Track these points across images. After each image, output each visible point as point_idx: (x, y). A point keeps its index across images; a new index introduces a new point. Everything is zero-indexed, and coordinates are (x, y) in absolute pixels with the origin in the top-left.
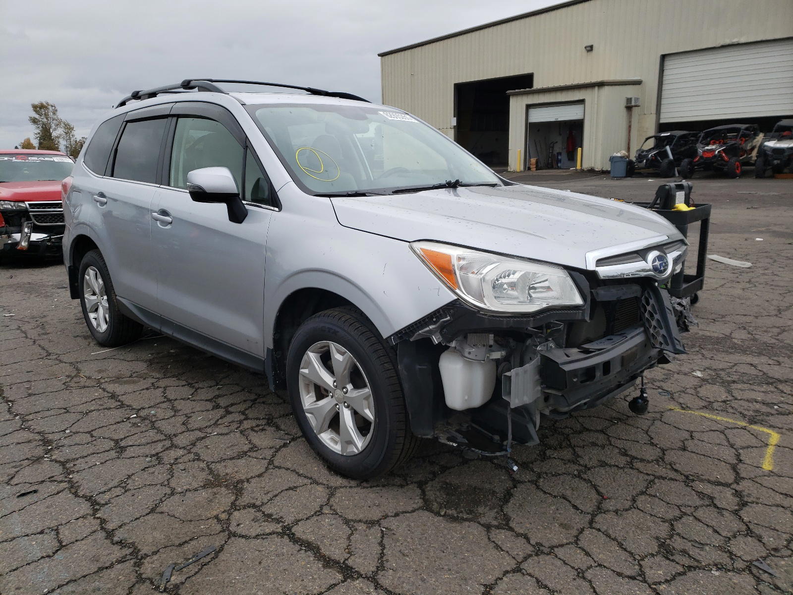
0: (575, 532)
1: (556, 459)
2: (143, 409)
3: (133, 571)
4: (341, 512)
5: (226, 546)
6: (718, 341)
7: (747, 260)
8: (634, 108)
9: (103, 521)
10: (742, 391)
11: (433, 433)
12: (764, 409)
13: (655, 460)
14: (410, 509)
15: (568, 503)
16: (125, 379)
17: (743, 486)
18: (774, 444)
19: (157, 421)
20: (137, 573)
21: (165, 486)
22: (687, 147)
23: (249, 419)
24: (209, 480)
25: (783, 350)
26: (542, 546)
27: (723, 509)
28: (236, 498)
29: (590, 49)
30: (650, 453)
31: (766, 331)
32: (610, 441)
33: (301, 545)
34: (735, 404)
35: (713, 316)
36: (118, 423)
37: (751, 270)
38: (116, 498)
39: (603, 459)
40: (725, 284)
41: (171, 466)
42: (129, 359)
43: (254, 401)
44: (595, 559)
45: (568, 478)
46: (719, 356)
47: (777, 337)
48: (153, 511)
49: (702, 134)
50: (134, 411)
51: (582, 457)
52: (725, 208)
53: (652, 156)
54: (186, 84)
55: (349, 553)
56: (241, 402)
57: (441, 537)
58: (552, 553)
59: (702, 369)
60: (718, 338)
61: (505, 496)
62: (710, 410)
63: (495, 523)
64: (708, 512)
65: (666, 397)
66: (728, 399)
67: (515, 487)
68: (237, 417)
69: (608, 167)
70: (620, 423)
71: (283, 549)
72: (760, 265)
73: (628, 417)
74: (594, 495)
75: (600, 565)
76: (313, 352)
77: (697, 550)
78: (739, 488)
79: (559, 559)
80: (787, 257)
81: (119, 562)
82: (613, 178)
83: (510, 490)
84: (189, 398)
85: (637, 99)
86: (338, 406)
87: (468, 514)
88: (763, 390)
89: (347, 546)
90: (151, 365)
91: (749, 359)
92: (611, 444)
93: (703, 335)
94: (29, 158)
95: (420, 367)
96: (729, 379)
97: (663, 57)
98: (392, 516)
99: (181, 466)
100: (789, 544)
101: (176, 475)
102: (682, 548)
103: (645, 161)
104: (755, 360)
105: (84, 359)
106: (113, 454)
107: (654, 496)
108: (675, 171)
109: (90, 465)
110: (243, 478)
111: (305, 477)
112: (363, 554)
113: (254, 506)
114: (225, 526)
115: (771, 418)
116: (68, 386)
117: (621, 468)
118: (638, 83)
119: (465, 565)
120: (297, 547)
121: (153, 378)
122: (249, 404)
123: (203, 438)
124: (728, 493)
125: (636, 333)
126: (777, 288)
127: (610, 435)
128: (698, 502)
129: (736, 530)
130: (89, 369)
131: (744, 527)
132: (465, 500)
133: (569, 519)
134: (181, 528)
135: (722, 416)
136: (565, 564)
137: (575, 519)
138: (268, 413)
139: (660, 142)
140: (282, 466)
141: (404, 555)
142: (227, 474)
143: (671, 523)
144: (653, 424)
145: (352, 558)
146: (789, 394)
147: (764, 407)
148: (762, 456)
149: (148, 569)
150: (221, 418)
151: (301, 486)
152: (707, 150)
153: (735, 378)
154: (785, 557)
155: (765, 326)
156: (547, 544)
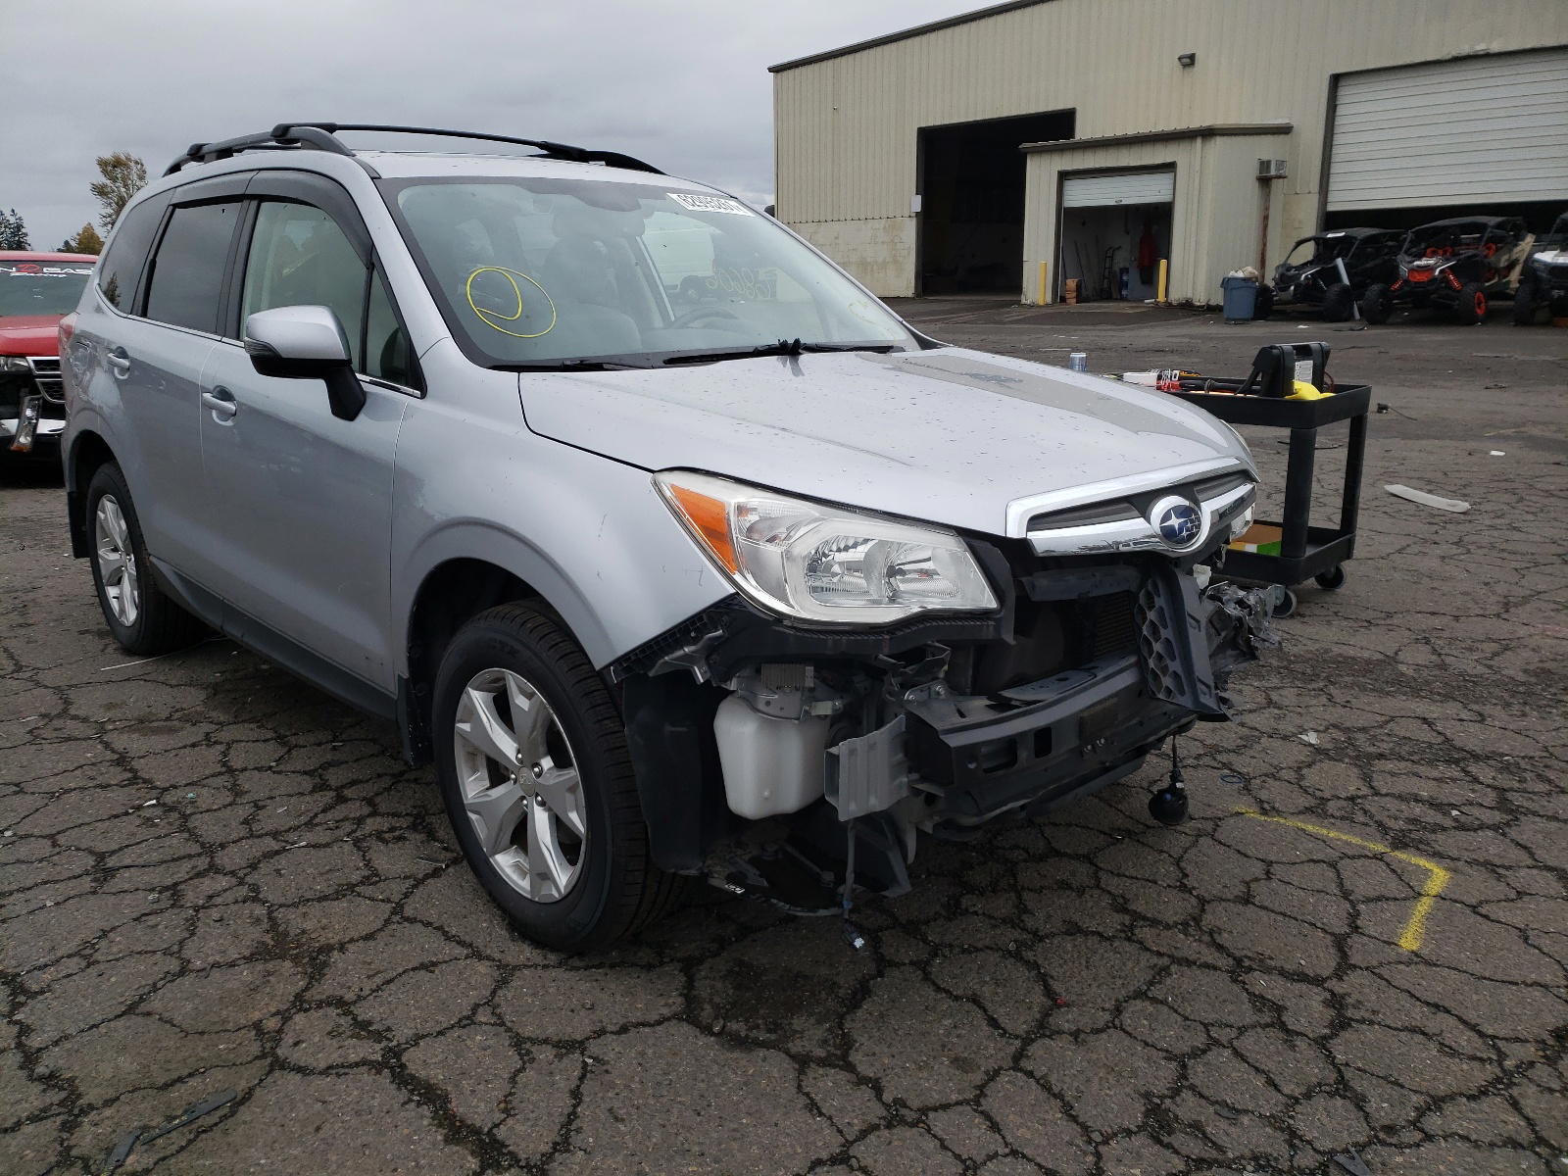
0: (978, 1078)
1: (978, 915)
2: (175, 787)
3: (55, 1140)
4: (513, 1021)
5: (258, 1089)
6: (1368, 667)
7: (1465, 497)
8: (1274, 181)
9: (25, 1030)
10: (1392, 778)
11: (701, 864)
12: (1432, 817)
13: (1181, 924)
14: (654, 1017)
15: (980, 1014)
16: (155, 724)
17: (1354, 985)
18: (1434, 893)
19: (194, 813)
20: (61, 1145)
21: (171, 955)
22: (1378, 261)
23: (379, 814)
24: (263, 943)
25: (1497, 691)
26: (905, 1106)
27: (1298, 1034)
28: (309, 984)
29: (1189, 61)
30: (1174, 907)
31: (1470, 649)
32: (1098, 880)
33: (412, 1092)
34: (1373, 805)
35: (1370, 615)
36: (116, 816)
37: (1469, 518)
38: (65, 981)
39: (1076, 918)
40: (1408, 546)
41: (197, 911)
42: (174, 682)
43: (397, 778)
44: (1009, 1138)
45: (994, 957)
46: (1363, 700)
47: (1488, 662)
48: (131, 1010)
49: (1410, 235)
50: (155, 793)
51: (1031, 913)
52: (1442, 387)
53: (1306, 276)
54: (279, 133)
55: (506, 1111)
56: (370, 779)
57: (703, 1081)
58: (924, 1122)
59: (1321, 728)
60: (1368, 662)
61: (854, 993)
62: (1319, 815)
63: (820, 1053)
64: (1265, 1039)
65: (1236, 786)
66: (1360, 793)
67: (880, 974)
68: (355, 809)
69: (1218, 299)
70: (1127, 839)
71: (373, 1098)
72: (1488, 507)
73: (1148, 827)
74: (1038, 998)
75: (1014, 1153)
76: (477, 689)
77: (1223, 1124)
78: (1339, 987)
79: (935, 1136)
80: (1547, 491)
81: (34, 1119)
82: (1228, 321)
83: (868, 981)
84: (270, 768)
85: (1281, 164)
86: (525, 802)
87: (769, 1031)
88: (1435, 774)
89: (506, 1096)
90: (215, 695)
91: (1421, 707)
92: (1098, 886)
93: (1340, 655)
94: (45, 270)
95: (673, 729)
96: (1372, 749)
97: (1336, 80)
98: (612, 1033)
99: (215, 914)
100: (1421, 1116)
101: (200, 931)
102: (1194, 1117)
103: (1292, 288)
104: (1432, 710)
105: (86, 680)
106: (87, 883)
107: (1162, 1002)
108: (1352, 308)
109: (31, 908)
110: (332, 941)
111: (458, 943)
112: (534, 1115)
113: (340, 1003)
114: (268, 1045)
115: (1440, 837)
116: (36, 737)
117: (1108, 939)
118: (1285, 130)
119: (735, 1145)
120: (404, 1095)
121: (211, 722)
122: (386, 782)
123: (277, 853)
124: (1315, 998)
125: (1118, 668)
126: (1513, 557)
127: (1102, 865)
128: (1250, 1017)
129: (1315, 1080)
130: (87, 703)
131: (1334, 1075)
132: (771, 1001)
133: (974, 1048)
134: (177, 1048)
135: (1339, 830)
136: (944, 1147)
137: (986, 1048)
138: (419, 803)
139: (1326, 250)
140: (419, 917)
141: (616, 1119)
142: (304, 932)
143: (1182, 1062)
144: (1195, 843)
145: (510, 1122)
146: (1488, 786)
147: (1432, 812)
148: (1403, 919)
149: (86, 1138)
150: (323, 811)
151: (446, 962)
152: (1418, 266)
153: (1385, 747)
154: (1406, 1147)
155: (1471, 638)
156: (915, 1103)
